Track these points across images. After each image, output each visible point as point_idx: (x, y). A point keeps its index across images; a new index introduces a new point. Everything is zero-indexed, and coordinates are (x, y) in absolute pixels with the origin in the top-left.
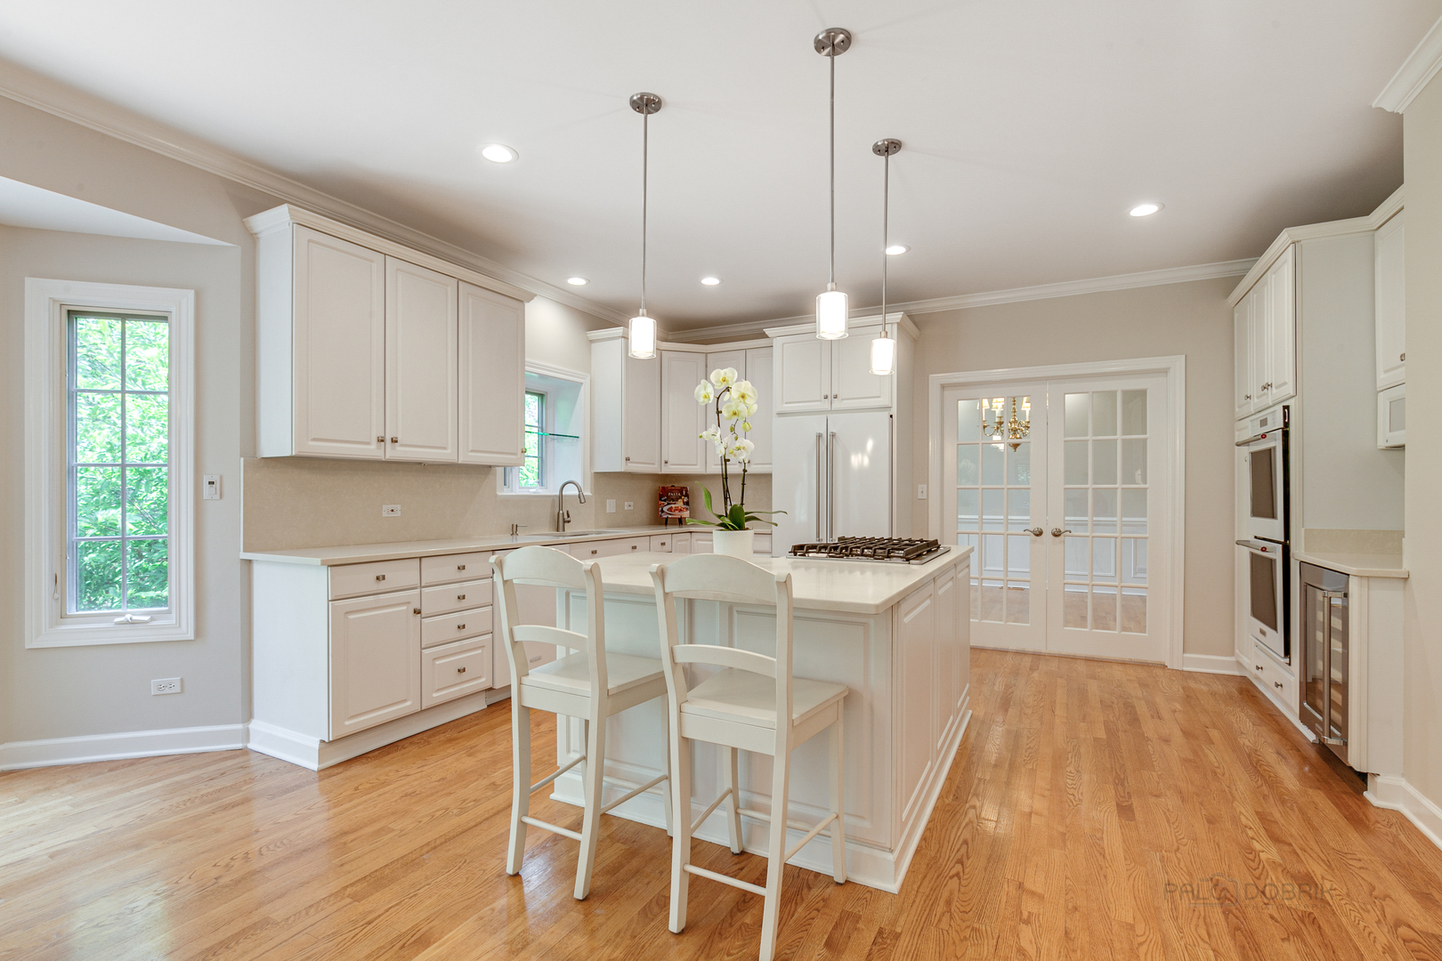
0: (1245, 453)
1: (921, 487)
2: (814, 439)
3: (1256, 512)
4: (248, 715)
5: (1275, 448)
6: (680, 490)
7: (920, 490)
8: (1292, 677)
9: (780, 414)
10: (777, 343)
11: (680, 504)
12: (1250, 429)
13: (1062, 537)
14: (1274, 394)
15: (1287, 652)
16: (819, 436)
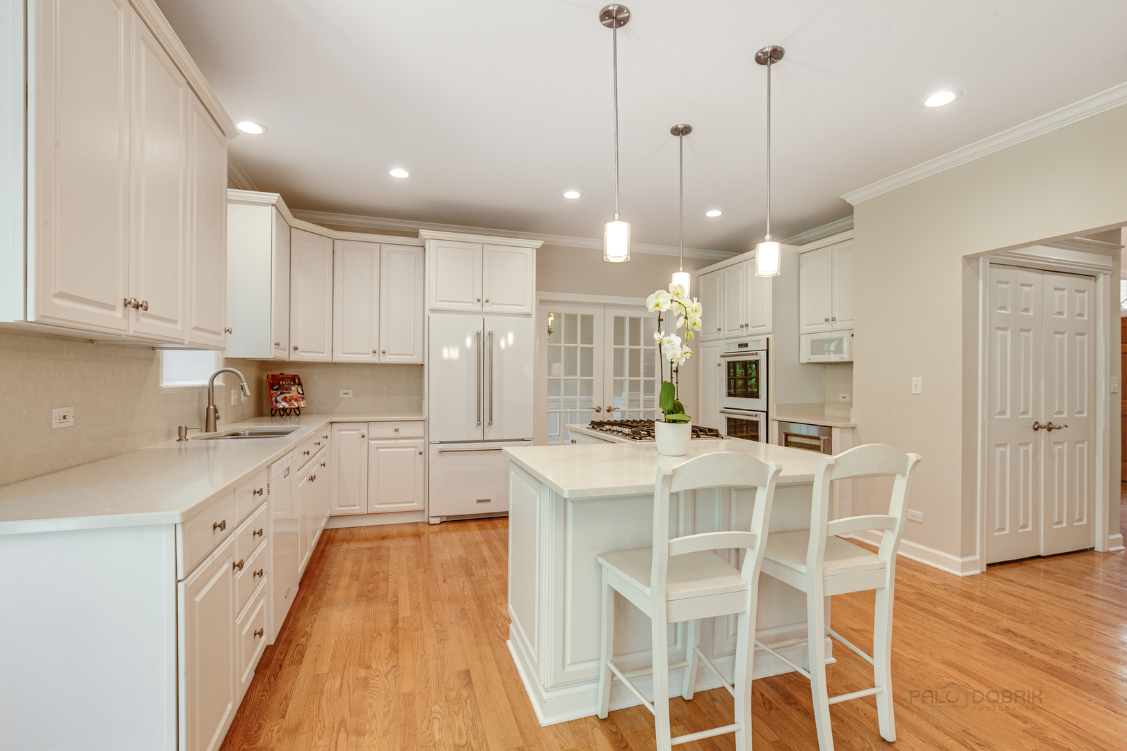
0: (723, 361)
6: (292, 378)
9: (433, 311)
10: (430, 246)
11: (294, 393)
12: (727, 348)
13: (612, 412)
14: (750, 330)
16: (478, 334)
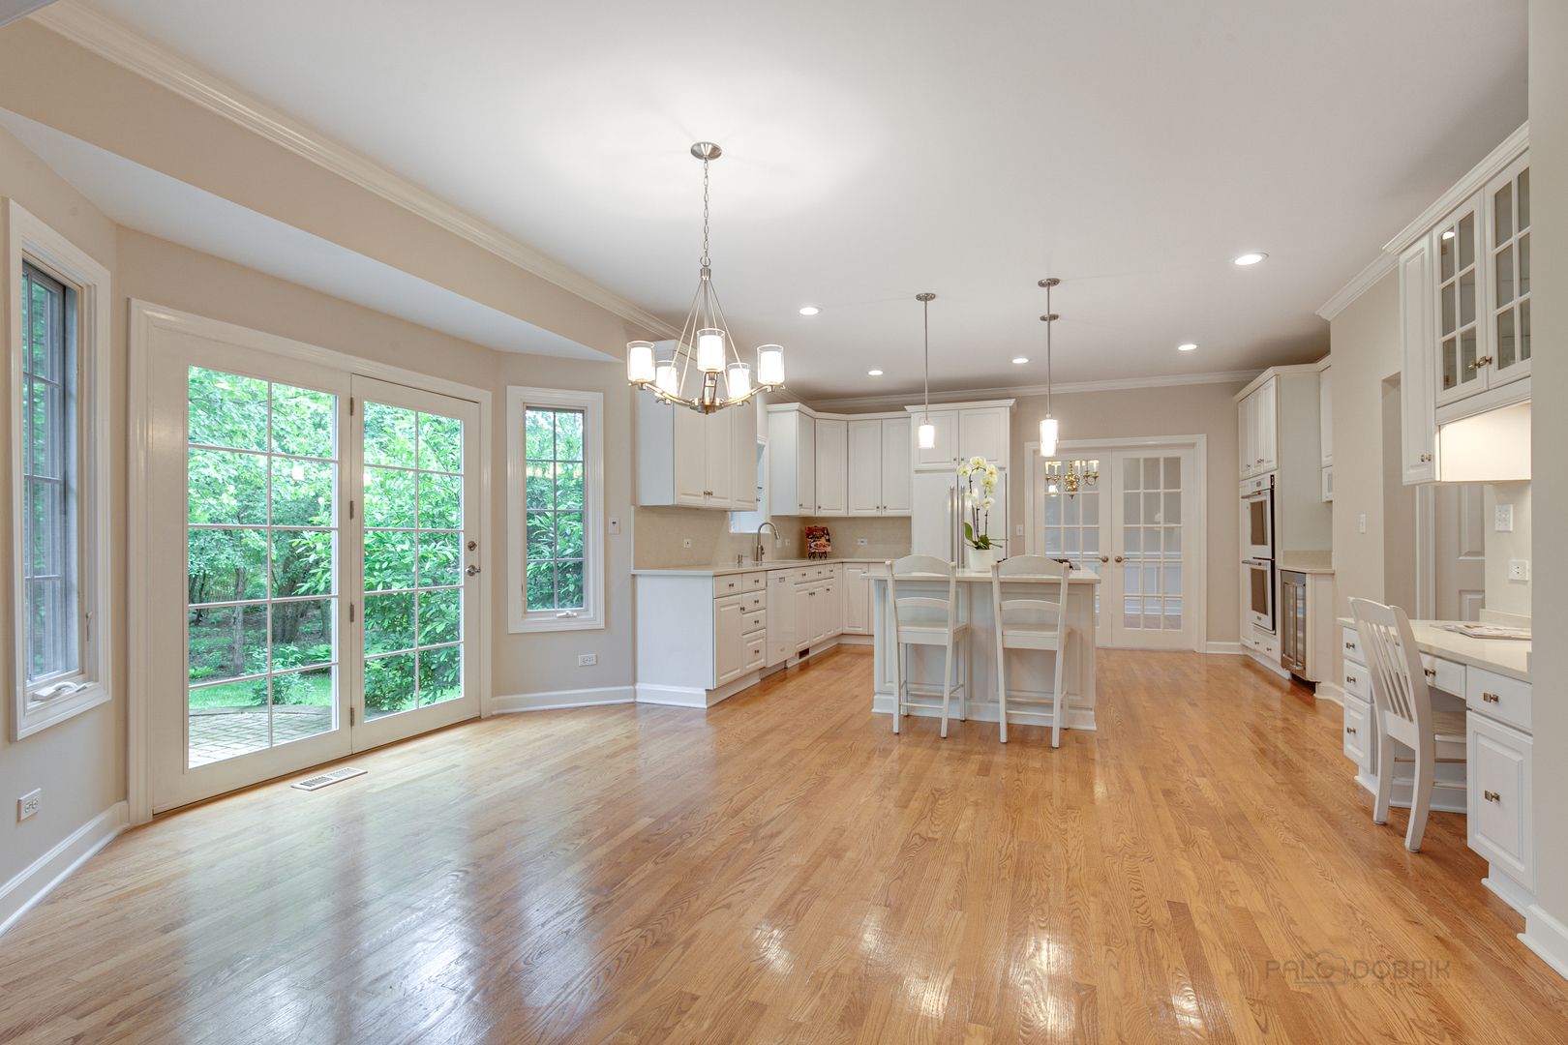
0: (1247, 502)
1: (1019, 527)
2: (948, 491)
3: (1254, 542)
4: (634, 681)
5: (1265, 501)
6: (823, 530)
7: (1018, 529)
8: (1276, 643)
9: (917, 471)
10: (915, 416)
11: (823, 541)
12: (1249, 488)
13: (1122, 563)
14: (1265, 466)
15: (1274, 628)
16: (952, 490)
